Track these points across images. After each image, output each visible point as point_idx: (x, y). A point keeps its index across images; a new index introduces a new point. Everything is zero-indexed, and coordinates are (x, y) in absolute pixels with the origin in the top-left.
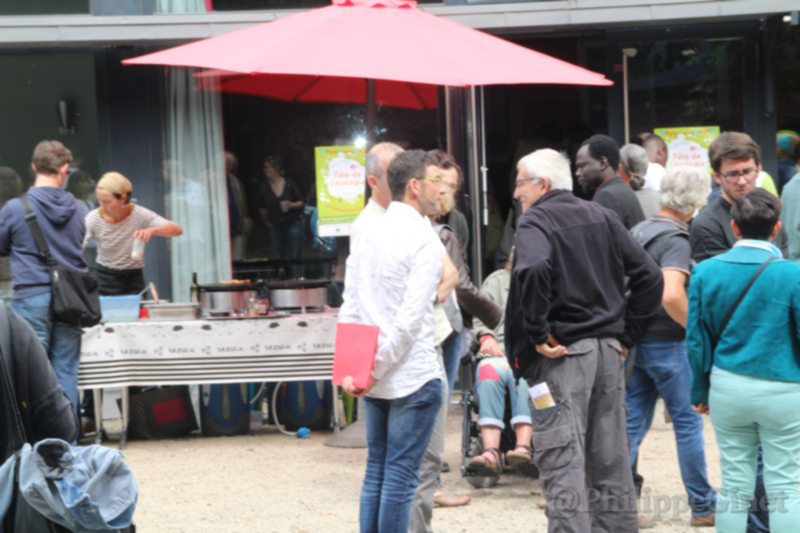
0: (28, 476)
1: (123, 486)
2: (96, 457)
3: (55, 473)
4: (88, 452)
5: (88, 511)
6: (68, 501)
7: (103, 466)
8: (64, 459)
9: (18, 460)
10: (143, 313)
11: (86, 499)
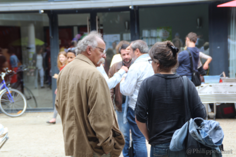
0: (191, 128)
1: (219, 133)
2: (211, 124)
3: (199, 128)
4: (209, 122)
5: (209, 140)
6: (203, 136)
7: (213, 127)
8: (202, 124)
9: (189, 123)
10: (221, 81)
11: (208, 136)
